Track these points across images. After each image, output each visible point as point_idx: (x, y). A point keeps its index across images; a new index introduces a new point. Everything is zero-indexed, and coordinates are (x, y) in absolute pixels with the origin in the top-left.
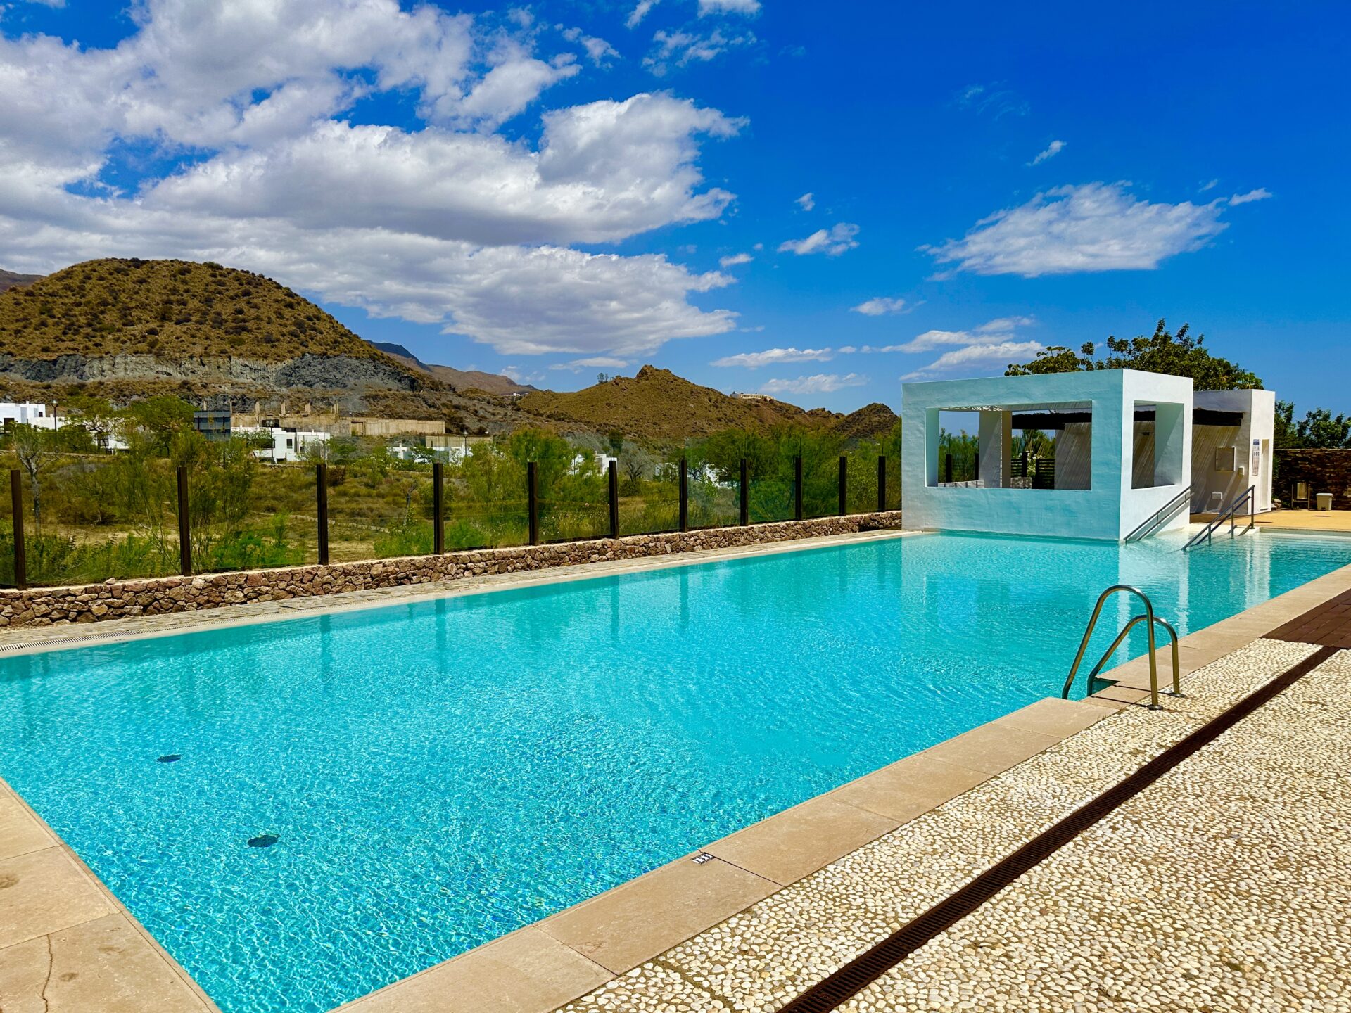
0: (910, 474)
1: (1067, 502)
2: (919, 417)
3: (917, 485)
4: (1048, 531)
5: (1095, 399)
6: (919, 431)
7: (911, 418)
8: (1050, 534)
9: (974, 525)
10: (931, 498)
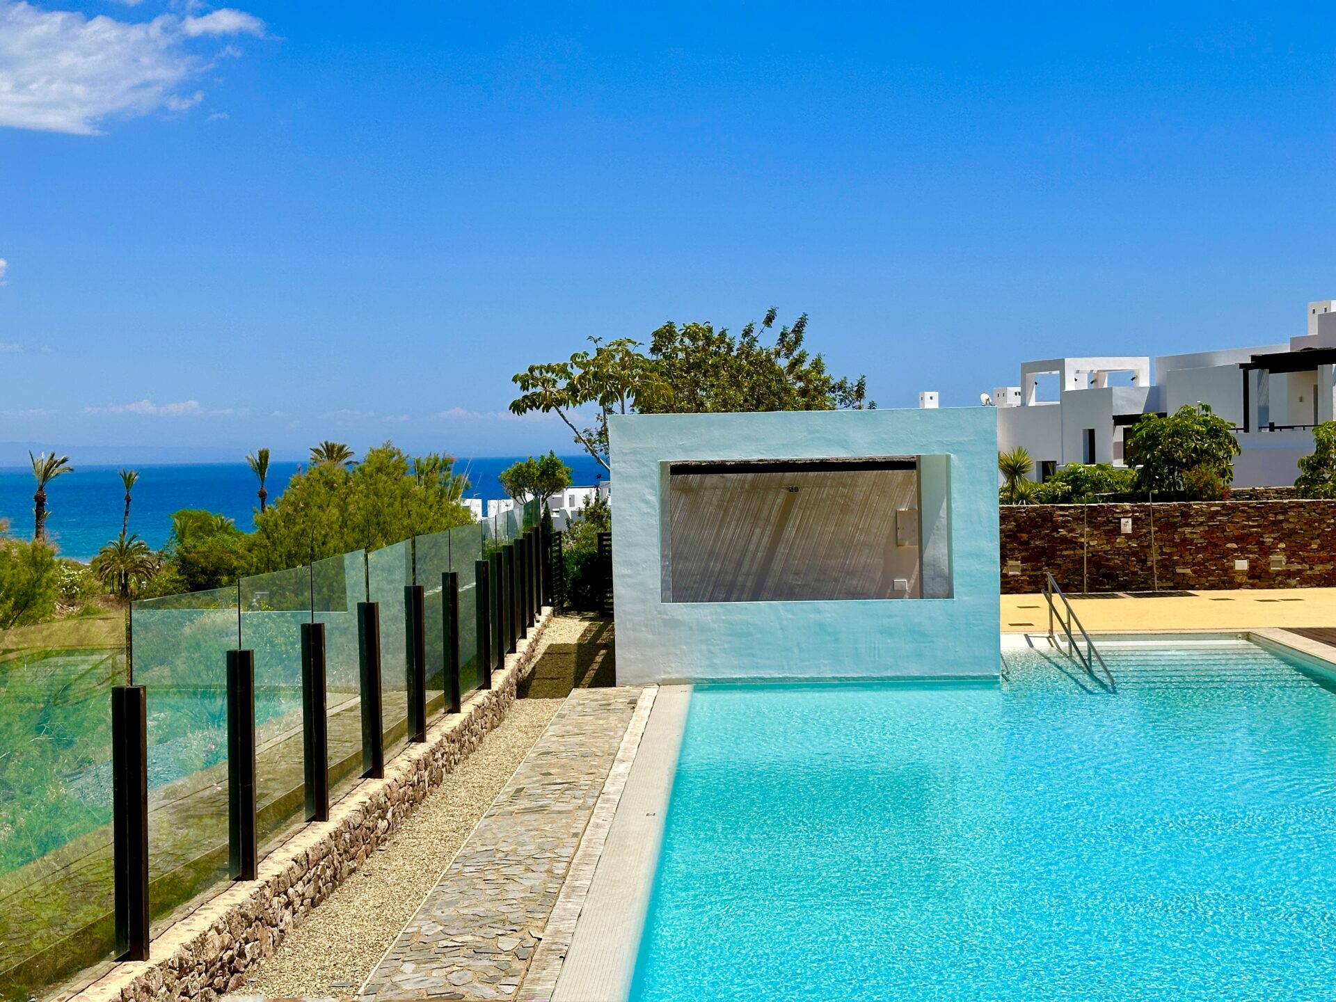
0: (630, 581)
1: (916, 620)
2: (644, 477)
3: (644, 601)
4: (887, 669)
5: (955, 452)
6: (646, 502)
7: (627, 478)
8: (890, 674)
9: (758, 667)
10: (673, 624)
